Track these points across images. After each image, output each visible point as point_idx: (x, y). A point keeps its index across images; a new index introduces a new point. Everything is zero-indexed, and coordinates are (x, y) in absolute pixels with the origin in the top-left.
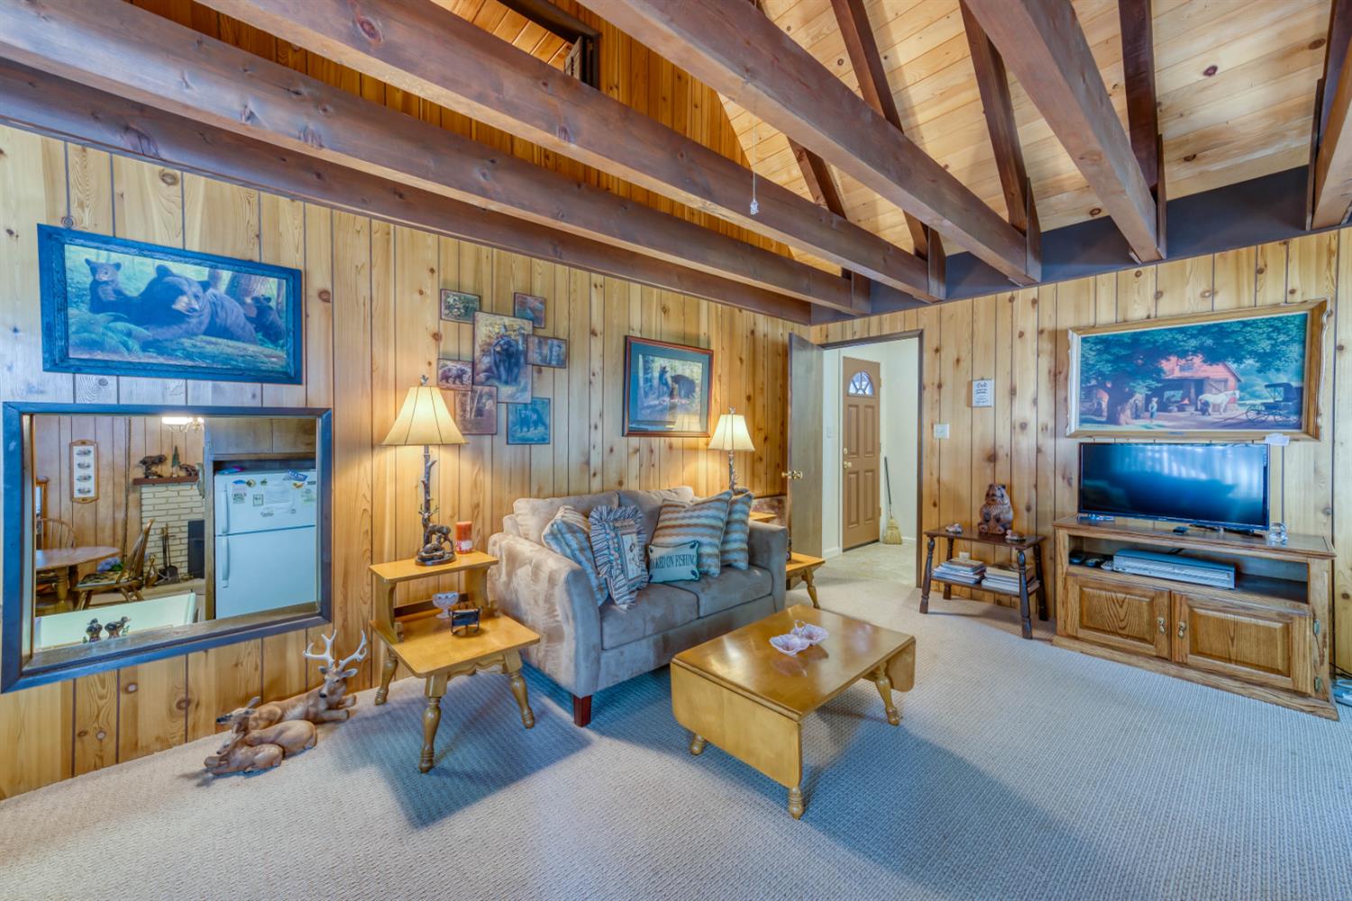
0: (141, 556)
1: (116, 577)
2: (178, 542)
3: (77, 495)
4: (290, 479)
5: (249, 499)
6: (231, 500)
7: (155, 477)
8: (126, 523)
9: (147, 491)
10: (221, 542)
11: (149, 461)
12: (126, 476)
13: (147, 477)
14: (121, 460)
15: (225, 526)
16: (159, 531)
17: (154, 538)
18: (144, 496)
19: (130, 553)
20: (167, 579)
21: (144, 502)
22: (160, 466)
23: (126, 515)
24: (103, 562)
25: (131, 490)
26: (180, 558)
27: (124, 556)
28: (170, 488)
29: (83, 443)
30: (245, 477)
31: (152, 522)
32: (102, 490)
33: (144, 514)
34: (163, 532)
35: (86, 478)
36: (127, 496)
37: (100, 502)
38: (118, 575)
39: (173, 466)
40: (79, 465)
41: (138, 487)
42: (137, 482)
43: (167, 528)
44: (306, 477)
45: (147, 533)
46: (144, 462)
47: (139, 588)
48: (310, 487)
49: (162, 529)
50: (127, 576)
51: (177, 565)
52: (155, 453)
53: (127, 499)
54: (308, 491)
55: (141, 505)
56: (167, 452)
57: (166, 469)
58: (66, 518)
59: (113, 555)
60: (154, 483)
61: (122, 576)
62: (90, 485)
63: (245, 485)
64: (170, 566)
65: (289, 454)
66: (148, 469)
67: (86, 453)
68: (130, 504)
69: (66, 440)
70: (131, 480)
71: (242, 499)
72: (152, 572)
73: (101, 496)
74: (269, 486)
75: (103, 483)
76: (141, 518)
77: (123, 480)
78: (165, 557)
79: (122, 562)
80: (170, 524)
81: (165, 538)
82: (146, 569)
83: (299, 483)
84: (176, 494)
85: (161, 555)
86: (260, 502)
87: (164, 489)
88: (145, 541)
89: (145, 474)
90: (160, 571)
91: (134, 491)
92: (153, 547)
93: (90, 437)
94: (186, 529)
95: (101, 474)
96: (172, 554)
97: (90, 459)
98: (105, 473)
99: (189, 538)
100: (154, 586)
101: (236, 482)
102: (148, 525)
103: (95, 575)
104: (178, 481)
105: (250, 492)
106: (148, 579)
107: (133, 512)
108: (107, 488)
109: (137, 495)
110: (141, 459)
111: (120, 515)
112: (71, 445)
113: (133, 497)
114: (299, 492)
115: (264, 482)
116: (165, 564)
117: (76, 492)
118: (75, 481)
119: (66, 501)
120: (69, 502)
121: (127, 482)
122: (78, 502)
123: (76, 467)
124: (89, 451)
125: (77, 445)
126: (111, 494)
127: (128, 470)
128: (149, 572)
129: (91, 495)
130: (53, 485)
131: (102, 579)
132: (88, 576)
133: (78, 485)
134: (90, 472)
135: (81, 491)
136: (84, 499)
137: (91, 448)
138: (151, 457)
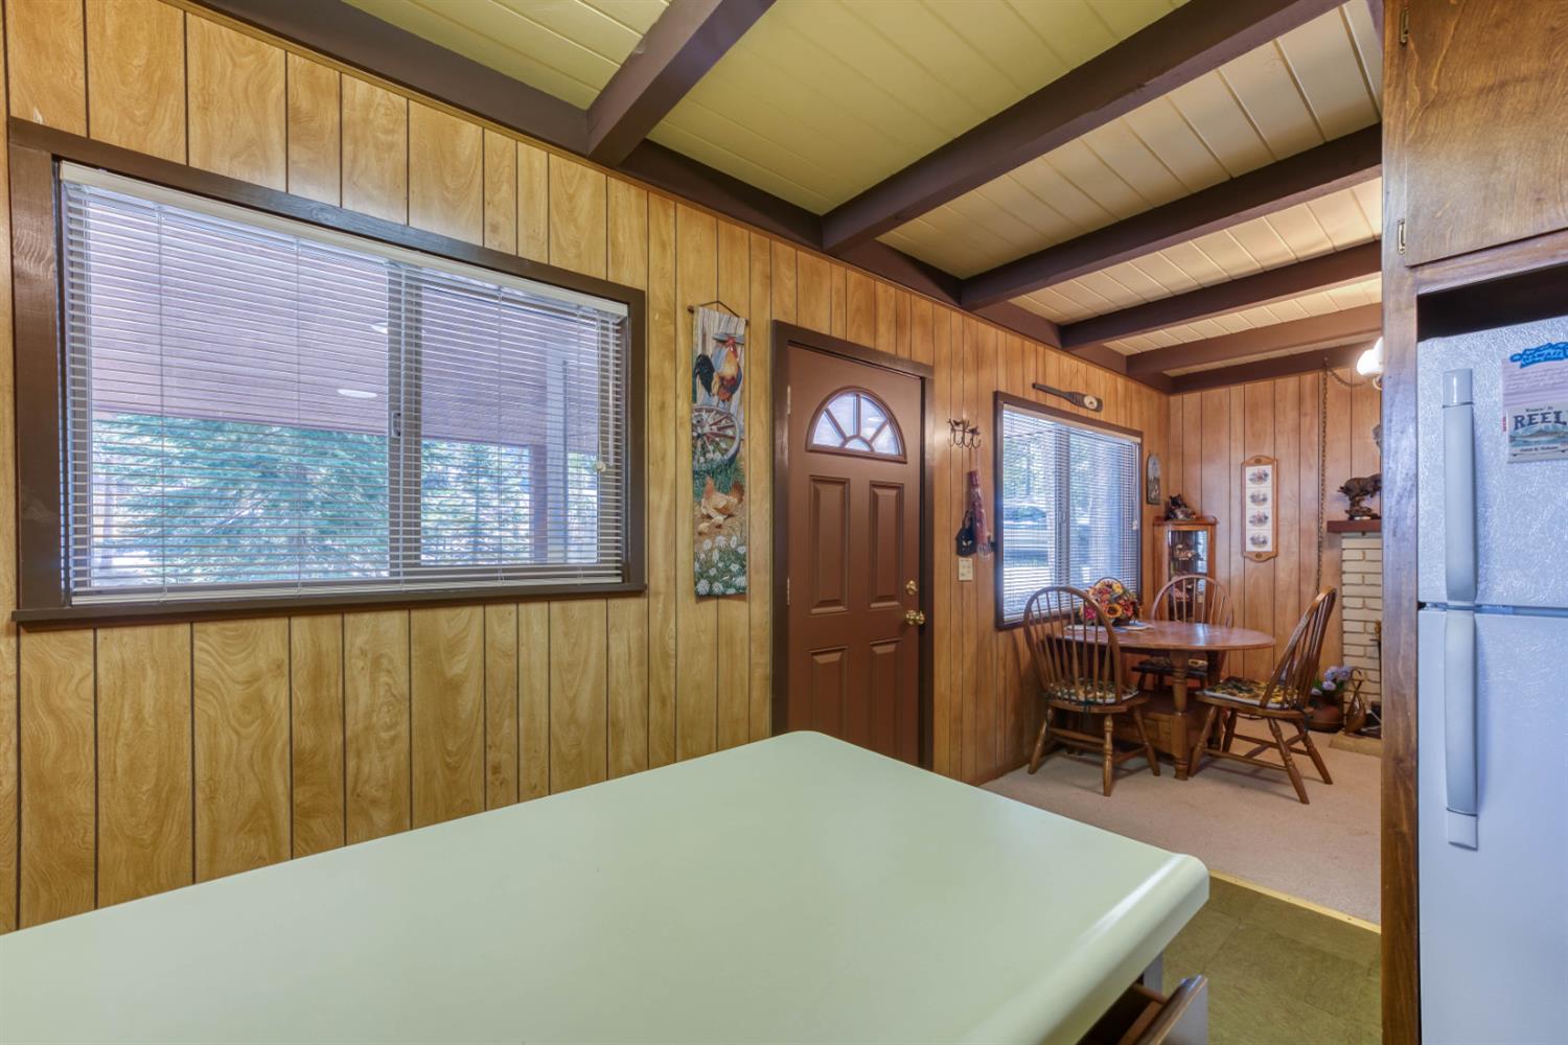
3: (1250, 547)
7: (1365, 519)
9: (1352, 546)
11: (1356, 487)
12: (1320, 517)
13: (1351, 518)
14: (1309, 489)
17: (1364, 638)
18: (1345, 555)
21: (1345, 566)
22: (1374, 498)
25: (1325, 544)
29: (1258, 461)
32: (1283, 540)
35: (1261, 520)
36: (1320, 552)
37: (1280, 561)
40: (1254, 498)
41: (1338, 536)
42: (1336, 528)
46: (1346, 490)
52: (1366, 472)
53: (1319, 560)
55: (1341, 572)
58: (1235, 585)
60: (1363, 531)
62: (1266, 531)
66: (1354, 503)
67: (1261, 478)
68: (1325, 568)
69: (1238, 459)
70: (1326, 525)
72: (1357, 705)
73: (1281, 550)
75: (1283, 529)
77: (1313, 523)
89: (1349, 512)
91: (1332, 546)
92: (1362, 662)
93: (1267, 452)
95: (1282, 513)
97: (1265, 488)
98: (1287, 512)
100: (1359, 733)
108: (1289, 539)
109: (1336, 552)
110: (1344, 483)
111: (1308, 586)
112: (1245, 464)
113: (1328, 555)
117: (1248, 542)
118: (1248, 523)
119: (1237, 558)
120: (1241, 559)
121: (1319, 528)
122: (1252, 560)
123: (1248, 500)
124: (1266, 475)
125: (1252, 465)
126: (1296, 550)
127: (1321, 505)
128: (1352, 703)
129: (1269, 548)
130: (1221, 529)
131: (1241, 690)
132: (1229, 680)
133: (1252, 531)
134: (1267, 509)
135: (1254, 541)
136: (1258, 555)
137: (1268, 469)
138: (1358, 480)
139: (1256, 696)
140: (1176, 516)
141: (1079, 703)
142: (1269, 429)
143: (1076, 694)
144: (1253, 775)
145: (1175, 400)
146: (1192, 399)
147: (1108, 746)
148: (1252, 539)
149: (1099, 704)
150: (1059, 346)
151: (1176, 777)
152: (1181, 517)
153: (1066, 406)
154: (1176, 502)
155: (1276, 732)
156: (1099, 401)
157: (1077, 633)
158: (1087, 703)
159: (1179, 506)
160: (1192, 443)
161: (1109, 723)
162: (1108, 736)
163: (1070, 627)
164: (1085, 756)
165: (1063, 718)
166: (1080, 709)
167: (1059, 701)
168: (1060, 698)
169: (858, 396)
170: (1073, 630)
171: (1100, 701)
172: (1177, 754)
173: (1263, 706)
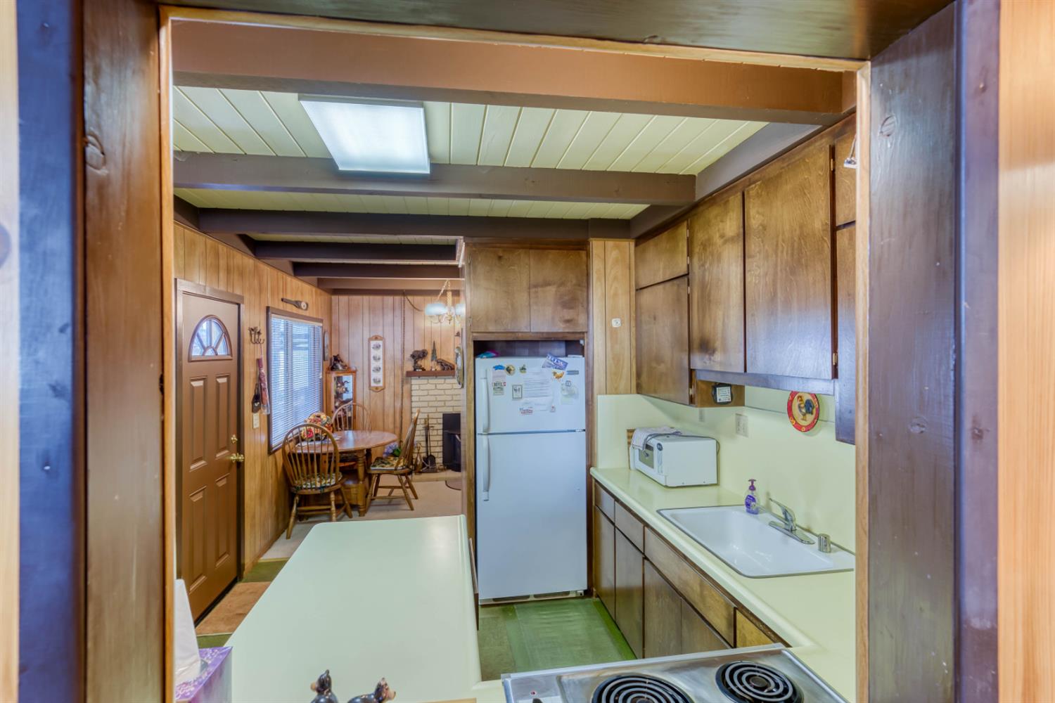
0: (412, 443)
1: (395, 462)
2: (435, 433)
3: (373, 384)
4: (549, 366)
5: (508, 390)
6: (491, 389)
7: (420, 370)
8: (401, 412)
9: (415, 382)
10: (482, 441)
11: (416, 355)
12: (402, 369)
13: (415, 370)
14: (398, 355)
15: (486, 422)
16: (423, 421)
17: (420, 427)
18: (414, 387)
19: (404, 441)
20: (428, 468)
21: (413, 393)
22: (423, 360)
23: (402, 404)
24: (388, 446)
25: (405, 382)
26: (437, 450)
27: (401, 442)
28: (431, 381)
29: (376, 338)
30: (505, 362)
31: (419, 412)
32: (387, 381)
33: (414, 404)
34: (425, 422)
35: (378, 370)
36: (402, 386)
37: (386, 391)
38: (396, 461)
39: (432, 360)
40: (374, 358)
41: (409, 378)
42: (409, 374)
43: (428, 419)
44: (566, 364)
45: (415, 424)
46: (413, 356)
47: (410, 473)
48: (571, 378)
49: (425, 419)
50: (402, 464)
51: (435, 455)
52: (419, 348)
53: (402, 390)
54: (568, 384)
55: (411, 396)
56: (429, 348)
57: (427, 363)
58: (366, 405)
59: (394, 441)
60: (419, 376)
61: (399, 463)
62: (379, 375)
63: (504, 372)
64: (431, 455)
65: (548, 333)
66: (416, 362)
67: (378, 347)
68: (404, 394)
69: (366, 336)
70: (405, 373)
71: (502, 389)
72: (419, 459)
73: (387, 386)
74: (529, 374)
75: (388, 374)
76: (411, 407)
77: (400, 372)
78: (427, 447)
79: (400, 447)
80: (431, 415)
81: (427, 428)
82: (415, 456)
83: (559, 372)
84: (433, 387)
85: (424, 444)
86: (518, 394)
87: (425, 381)
88: (414, 430)
89: (414, 367)
90: (424, 458)
91: (407, 383)
92: (419, 438)
93: (380, 334)
94: (441, 421)
95: (387, 366)
96: (432, 444)
97: (379, 353)
98: (389, 366)
99: (443, 429)
100: (420, 473)
101: (497, 368)
102: (416, 415)
103: (382, 458)
104: (435, 374)
105: (510, 380)
106: (416, 466)
107: (406, 401)
108: (390, 379)
109: (409, 386)
110: (411, 353)
111: (398, 405)
112: (370, 339)
113: (406, 387)
114: (559, 384)
115: (523, 369)
116: (427, 452)
117: (372, 381)
118: (372, 372)
119: (366, 389)
120: (368, 391)
121: (402, 374)
122: (373, 391)
123: (372, 359)
124: (380, 346)
125: (373, 340)
126: (393, 385)
127: (403, 363)
128: (416, 459)
129: (381, 384)
130: (359, 373)
131: (386, 464)
132: (377, 459)
133: (374, 375)
134: (380, 364)
135: (375, 381)
136: (377, 388)
137: (380, 343)
138: (417, 351)
139: (392, 465)
140: (337, 368)
141: (316, 489)
142: (381, 321)
143: (315, 484)
144: (390, 504)
145: (334, 298)
146: (344, 299)
147: (333, 508)
148: (374, 380)
149: (328, 487)
150: (293, 274)
151: (360, 516)
152: (340, 368)
153: (294, 310)
154: (337, 359)
155: (400, 480)
156: (307, 305)
157: (304, 447)
158: (322, 487)
159: (339, 361)
160: (343, 324)
161: (332, 496)
162: (333, 503)
163: (299, 444)
164: (310, 520)
165: (305, 500)
166: (318, 492)
167: (305, 491)
168: (305, 489)
169: (210, 321)
170: (302, 446)
171: (328, 485)
172: (360, 503)
173: (396, 470)
